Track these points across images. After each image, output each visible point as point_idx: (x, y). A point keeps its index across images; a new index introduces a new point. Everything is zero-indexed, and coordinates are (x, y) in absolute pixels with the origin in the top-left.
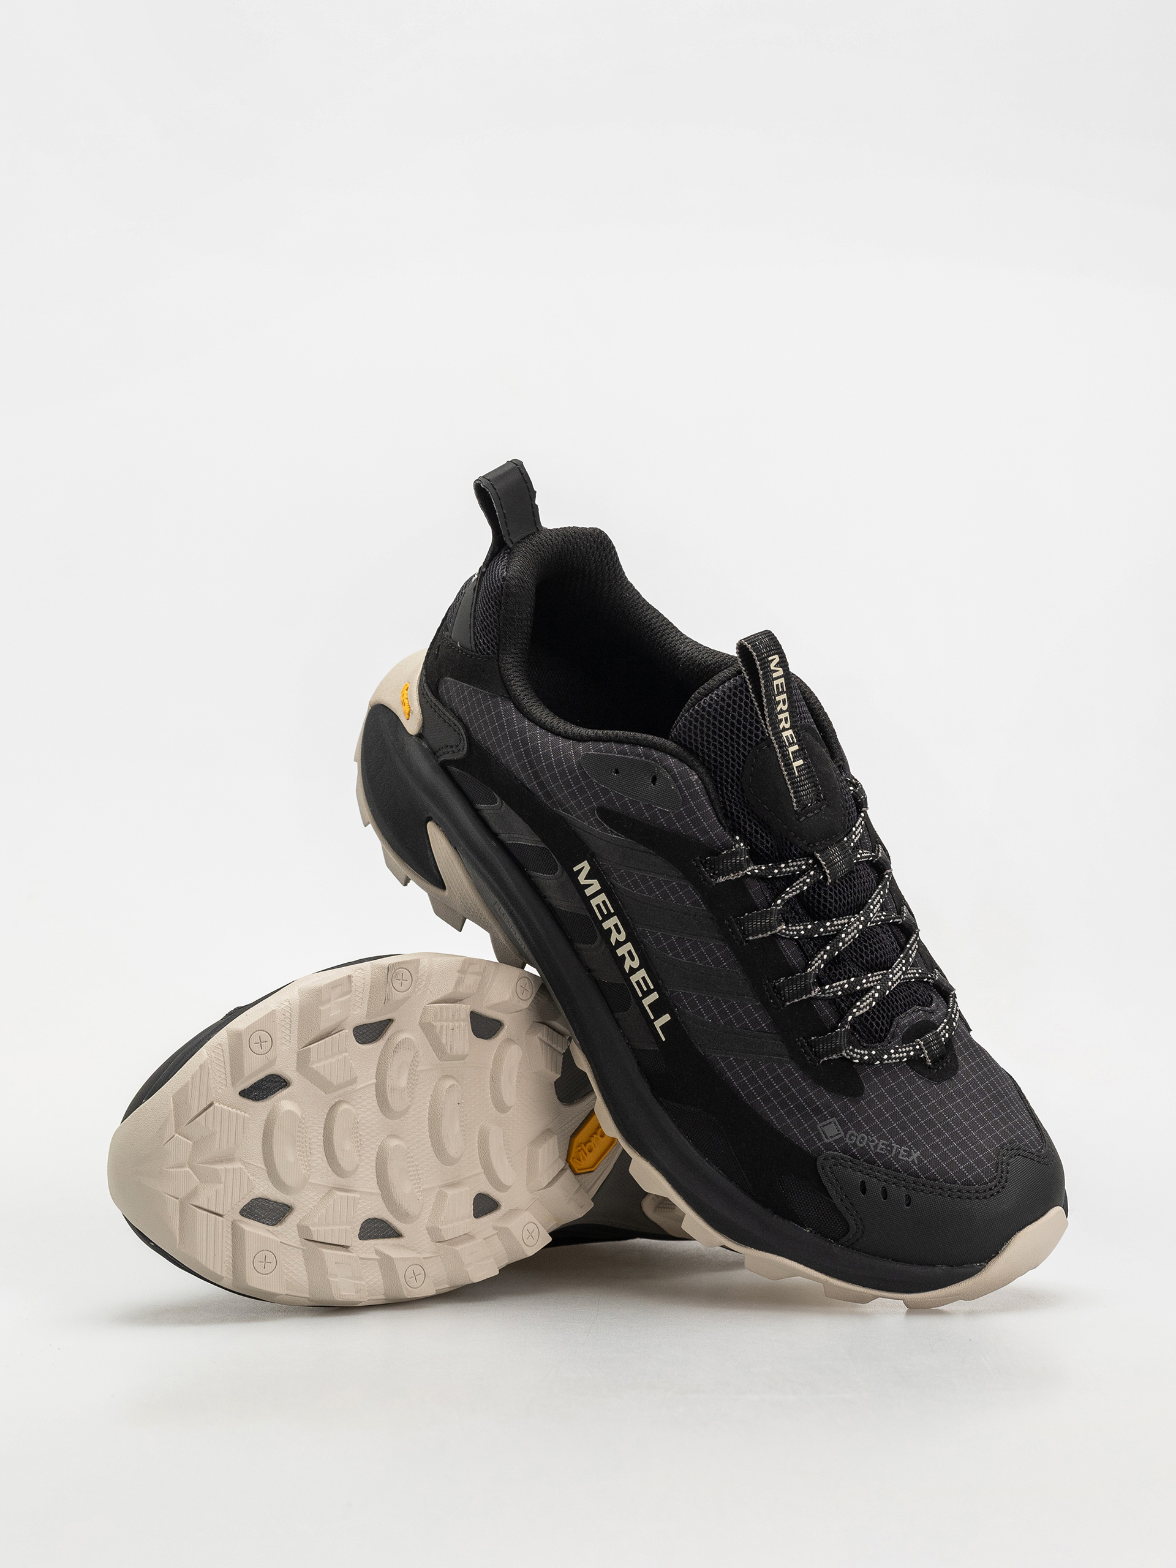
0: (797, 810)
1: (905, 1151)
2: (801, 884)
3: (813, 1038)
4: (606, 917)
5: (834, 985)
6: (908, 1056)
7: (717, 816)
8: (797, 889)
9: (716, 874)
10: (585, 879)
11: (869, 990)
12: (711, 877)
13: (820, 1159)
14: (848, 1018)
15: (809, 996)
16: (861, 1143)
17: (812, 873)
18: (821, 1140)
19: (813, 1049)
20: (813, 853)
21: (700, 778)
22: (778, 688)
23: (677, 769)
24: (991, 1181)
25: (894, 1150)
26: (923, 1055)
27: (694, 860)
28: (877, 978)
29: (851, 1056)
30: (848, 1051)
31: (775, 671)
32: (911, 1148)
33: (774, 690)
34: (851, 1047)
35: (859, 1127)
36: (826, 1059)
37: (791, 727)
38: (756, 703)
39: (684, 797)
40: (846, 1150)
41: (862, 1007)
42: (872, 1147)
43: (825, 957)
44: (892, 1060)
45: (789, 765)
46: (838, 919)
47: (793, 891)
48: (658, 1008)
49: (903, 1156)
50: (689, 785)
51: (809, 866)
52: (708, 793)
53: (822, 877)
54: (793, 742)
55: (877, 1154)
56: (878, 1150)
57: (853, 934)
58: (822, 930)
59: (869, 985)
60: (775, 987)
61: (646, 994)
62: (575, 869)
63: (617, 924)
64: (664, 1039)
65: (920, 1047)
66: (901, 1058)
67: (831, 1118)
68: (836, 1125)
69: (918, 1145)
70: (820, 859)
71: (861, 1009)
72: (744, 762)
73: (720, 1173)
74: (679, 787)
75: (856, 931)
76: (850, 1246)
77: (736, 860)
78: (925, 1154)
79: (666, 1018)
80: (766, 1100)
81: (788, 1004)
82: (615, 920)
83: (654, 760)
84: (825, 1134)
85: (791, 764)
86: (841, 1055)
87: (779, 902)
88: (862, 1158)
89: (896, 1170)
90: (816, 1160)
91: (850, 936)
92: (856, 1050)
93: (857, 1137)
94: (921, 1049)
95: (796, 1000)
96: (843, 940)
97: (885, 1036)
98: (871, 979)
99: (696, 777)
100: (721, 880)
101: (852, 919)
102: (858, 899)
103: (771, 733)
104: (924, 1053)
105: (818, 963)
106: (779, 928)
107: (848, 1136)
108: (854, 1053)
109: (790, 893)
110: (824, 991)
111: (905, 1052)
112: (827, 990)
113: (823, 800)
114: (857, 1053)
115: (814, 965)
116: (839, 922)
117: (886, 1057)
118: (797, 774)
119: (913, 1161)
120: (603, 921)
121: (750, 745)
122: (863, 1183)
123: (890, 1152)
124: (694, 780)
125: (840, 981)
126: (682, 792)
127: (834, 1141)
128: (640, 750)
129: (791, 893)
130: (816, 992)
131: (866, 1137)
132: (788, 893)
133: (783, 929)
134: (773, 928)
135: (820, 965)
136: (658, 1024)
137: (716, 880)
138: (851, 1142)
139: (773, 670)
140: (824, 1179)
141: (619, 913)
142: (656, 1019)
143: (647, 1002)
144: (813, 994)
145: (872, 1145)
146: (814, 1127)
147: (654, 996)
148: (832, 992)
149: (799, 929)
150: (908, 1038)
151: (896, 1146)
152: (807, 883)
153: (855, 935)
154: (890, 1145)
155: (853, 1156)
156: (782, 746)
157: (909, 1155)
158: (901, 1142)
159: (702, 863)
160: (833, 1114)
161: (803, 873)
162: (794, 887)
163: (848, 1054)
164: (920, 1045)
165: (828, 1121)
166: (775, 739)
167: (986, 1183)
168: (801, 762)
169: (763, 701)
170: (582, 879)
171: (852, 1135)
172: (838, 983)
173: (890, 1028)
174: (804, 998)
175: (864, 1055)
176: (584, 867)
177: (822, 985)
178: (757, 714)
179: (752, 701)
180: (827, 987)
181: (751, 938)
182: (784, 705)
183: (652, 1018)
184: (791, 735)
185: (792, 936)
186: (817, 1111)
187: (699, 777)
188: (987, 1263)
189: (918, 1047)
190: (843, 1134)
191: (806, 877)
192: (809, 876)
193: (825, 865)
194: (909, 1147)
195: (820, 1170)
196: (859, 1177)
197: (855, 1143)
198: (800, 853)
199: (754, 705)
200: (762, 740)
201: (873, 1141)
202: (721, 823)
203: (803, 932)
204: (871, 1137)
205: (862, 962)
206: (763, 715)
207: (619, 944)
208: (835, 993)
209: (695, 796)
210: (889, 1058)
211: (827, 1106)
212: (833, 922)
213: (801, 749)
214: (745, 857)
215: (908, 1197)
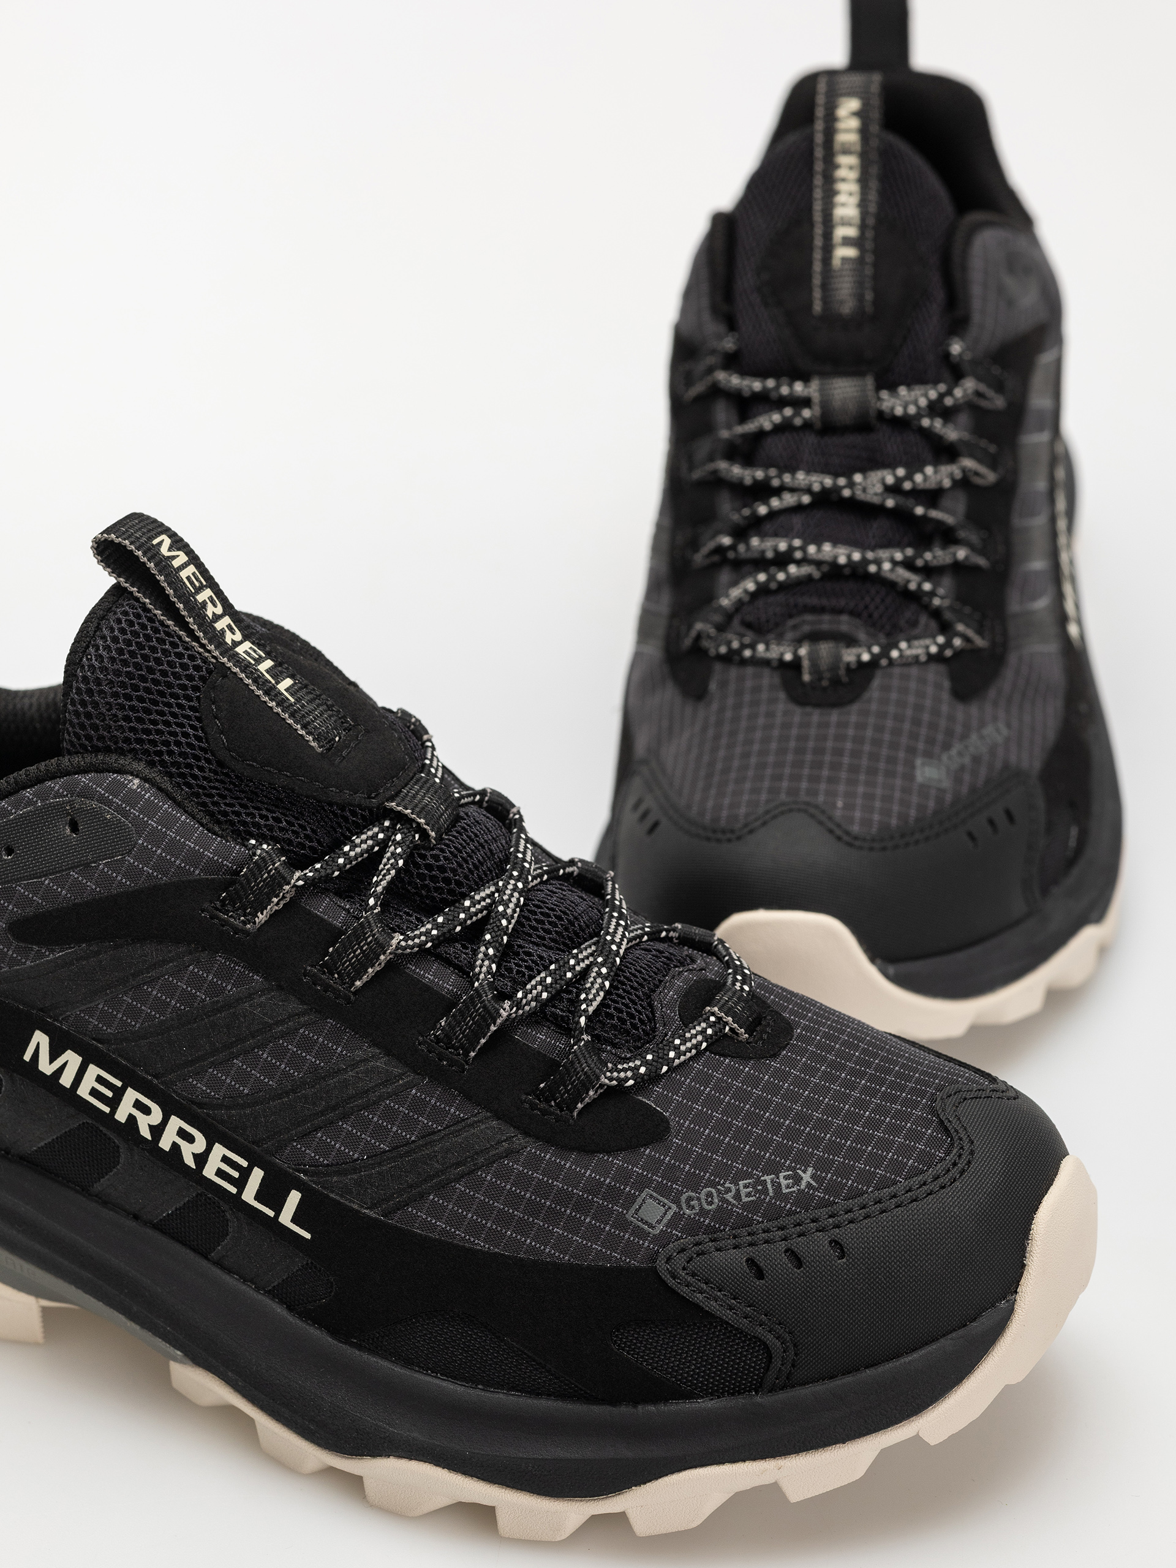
0: (322, 751)
1: (786, 1178)
2: (392, 861)
3: (542, 1085)
4: (114, 1103)
5: (529, 987)
6: (706, 1038)
7: (202, 825)
8: (388, 870)
9: (249, 914)
10: (51, 1062)
11: (588, 968)
12: (245, 923)
13: (661, 1265)
14: (578, 1022)
15: (499, 1021)
16: (711, 1203)
17: (399, 837)
18: (644, 1235)
19: (553, 1103)
20: (385, 807)
21: (145, 779)
22: (192, 583)
23: (100, 785)
24: (947, 1153)
25: (769, 1186)
26: (727, 1028)
27: (202, 912)
28: (589, 951)
29: (618, 1079)
30: (608, 1074)
31: (174, 557)
32: (794, 1169)
33: (186, 586)
34: (610, 1065)
35: (694, 1183)
36: (580, 1106)
37: (246, 638)
38: (170, 623)
39: (135, 821)
40: (692, 1227)
41: (592, 999)
42: (731, 1200)
43: (491, 951)
44: (685, 1055)
45: (271, 691)
46: (478, 890)
47: (384, 875)
48: (272, 1194)
49: (788, 1187)
50: (132, 798)
51: (388, 831)
52: (169, 796)
53: (417, 836)
54: (260, 656)
55: (746, 1206)
56: (745, 1199)
57: (514, 900)
58: (462, 916)
59: (582, 965)
60: (438, 1040)
61: (241, 1184)
62: (27, 1057)
63: (137, 1100)
64: (308, 1236)
65: (716, 1017)
66: (697, 1046)
67: (641, 1192)
68: (655, 1199)
69: (803, 1160)
70: (399, 808)
71: (591, 1001)
72: (199, 719)
73: (513, 1395)
74: (118, 809)
75: (516, 895)
76: (789, 1383)
77: (269, 872)
78: (822, 1165)
79: (294, 1198)
80: (523, 1227)
81: (472, 1054)
82: (131, 1095)
83: (58, 795)
84: (646, 1223)
85: (274, 688)
86: (602, 1086)
87: (372, 902)
88: (726, 1225)
89: (790, 1213)
90: (654, 1271)
91: (511, 905)
92: (620, 1067)
93: (699, 1199)
94: (719, 1019)
95: (483, 1041)
96: (504, 915)
97: (654, 1030)
98: (580, 956)
99: (137, 781)
100: (262, 918)
101: (501, 884)
102: (493, 854)
103: (217, 653)
104: (727, 1023)
105: (485, 965)
106: (394, 942)
107: (684, 1206)
108: (619, 1071)
109: (381, 880)
110: (518, 1005)
111: (698, 1034)
112: (522, 999)
113: (354, 726)
114: (625, 1070)
115: (480, 972)
116: (483, 894)
117: (672, 1054)
118: (293, 700)
119: (809, 1185)
120: (114, 1110)
121: (196, 689)
122: (751, 1262)
123: (765, 1191)
124: (135, 787)
125: (535, 977)
126: (126, 814)
127: (667, 1226)
128: (28, 793)
129: (381, 882)
130: (506, 1010)
131: (713, 1191)
132: (378, 884)
133: (401, 941)
134: (382, 948)
135: (490, 967)
136: (286, 1217)
137: (255, 923)
138: (694, 1211)
139: (169, 557)
140: (684, 1291)
141: (131, 1080)
142: (278, 1212)
143: (249, 1195)
144: (504, 1014)
145: (729, 1196)
146: (622, 1224)
147: (257, 1175)
148: (532, 1000)
149: (428, 930)
150: (691, 1012)
151: (768, 1178)
152: (399, 854)
153: (518, 900)
154: (759, 1181)
155: (710, 1230)
156: (246, 667)
157: (798, 1180)
158: (774, 1169)
159: (217, 909)
160: (642, 1184)
161: (384, 845)
162: (382, 870)
163: (611, 1079)
164: (713, 1014)
165: (639, 1200)
166: (229, 660)
167: (942, 1160)
168: (288, 682)
169: (178, 609)
170: (46, 1067)
171: (690, 1199)
172: (533, 982)
173: (653, 1012)
174: (493, 1028)
175: (637, 1068)
176: (38, 1044)
177: (511, 996)
178: (180, 638)
179: (162, 623)
180: (520, 995)
181: (358, 983)
182: (216, 607)
183: (271, 1213)
184: (251, 648)
185: (421, 945)
186: (613, 1194)
187: (141, 778)
188: (1016, 1292)
189: (712, 1019)
190: (674, 1207)
191: (393, 848)
192: (397, 844)
193: (412, 813)
194: (789, 1168)
195: (671, 1282)
196: (736, 1258)
197: (702, 1209)
198: (363, 817)
199: (168, 626)
200: (210, 672)
201: (729, 1190)
202: (214, 833)
203: (434, 932)
204: (723, 1185)
205: (552, 940)
206: (191, 633)
207: (157, 1131)
208: (537, 998)
209: (150, 809)
210: (679, 1055)
211: (624, 1176)
212: (473, 898)
213: (278, 664)
214: (280, 860)
215: (835, 1243)
